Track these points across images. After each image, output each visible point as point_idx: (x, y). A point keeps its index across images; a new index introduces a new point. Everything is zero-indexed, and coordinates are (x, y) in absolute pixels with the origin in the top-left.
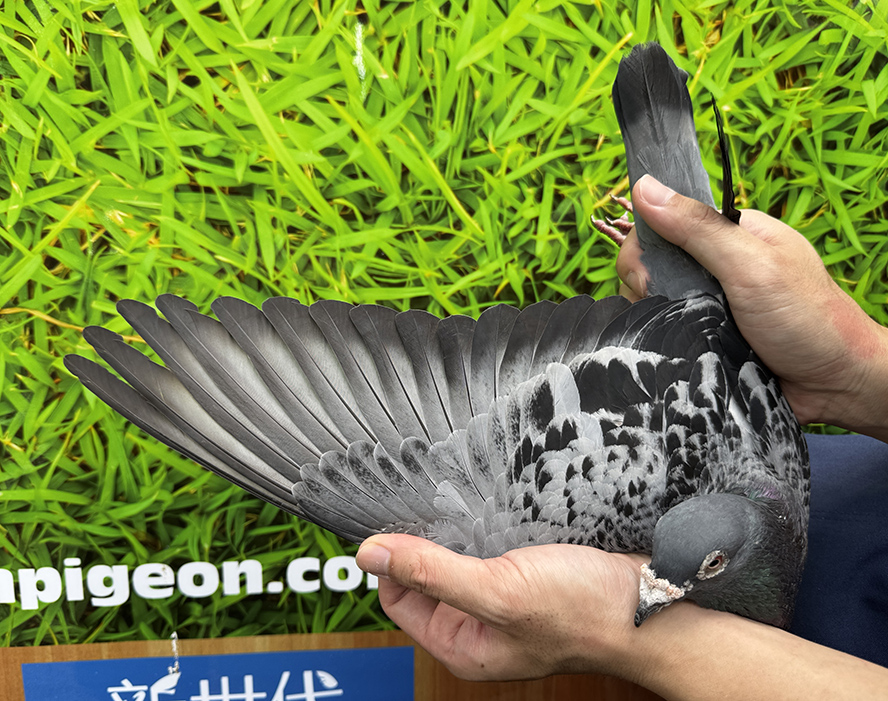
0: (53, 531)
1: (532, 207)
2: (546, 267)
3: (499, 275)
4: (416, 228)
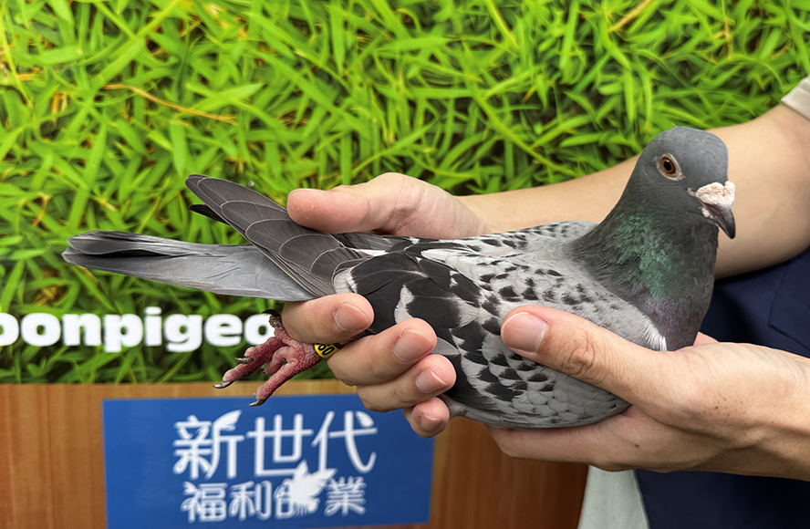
0: (139, 283)
1: (559, 27)
2: (567, 79)
3: (528, 83)
4: (463, 38)
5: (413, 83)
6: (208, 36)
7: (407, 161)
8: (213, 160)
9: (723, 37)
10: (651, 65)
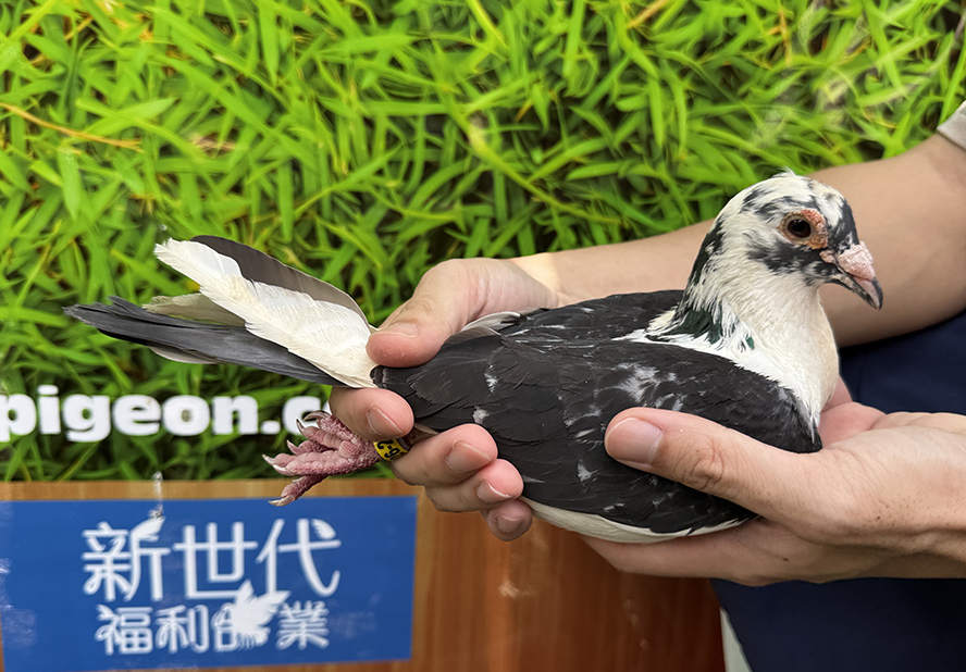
0: (28, 355)
1: (562, 21)
2: (573, 91)
3: (522, 95)
4: (434, 35)
5: (368, 95)
6: (102, 38)
7: (366, 198)
8: (114, 197)
9: (778, 34)
10: (684, 72)
